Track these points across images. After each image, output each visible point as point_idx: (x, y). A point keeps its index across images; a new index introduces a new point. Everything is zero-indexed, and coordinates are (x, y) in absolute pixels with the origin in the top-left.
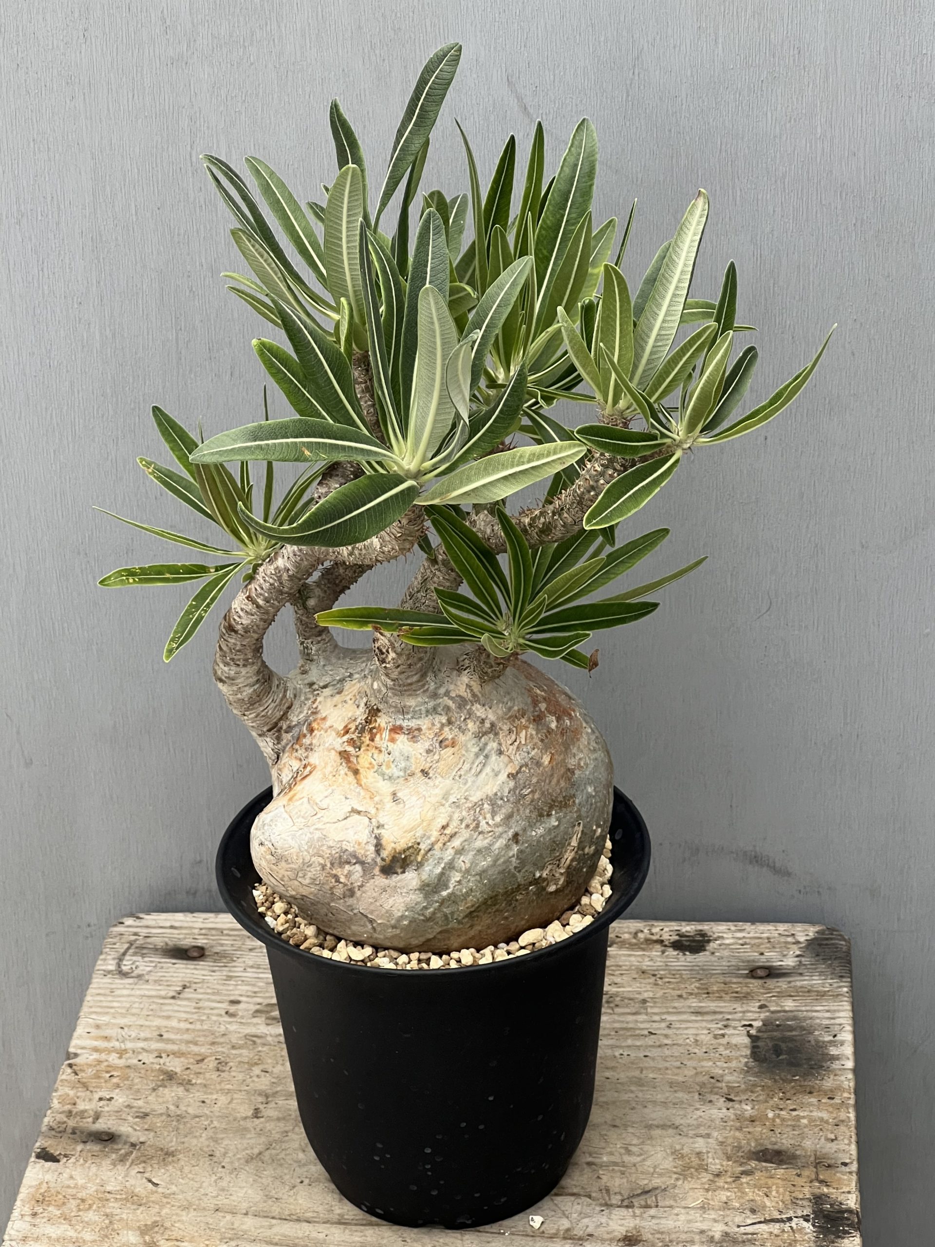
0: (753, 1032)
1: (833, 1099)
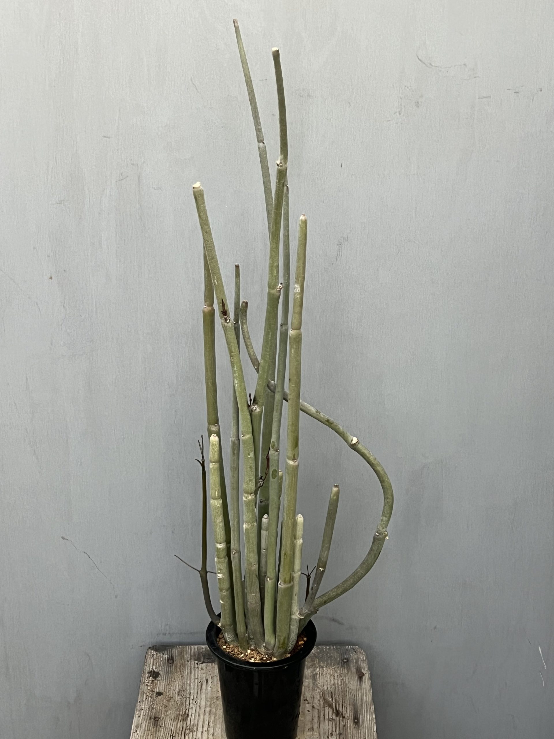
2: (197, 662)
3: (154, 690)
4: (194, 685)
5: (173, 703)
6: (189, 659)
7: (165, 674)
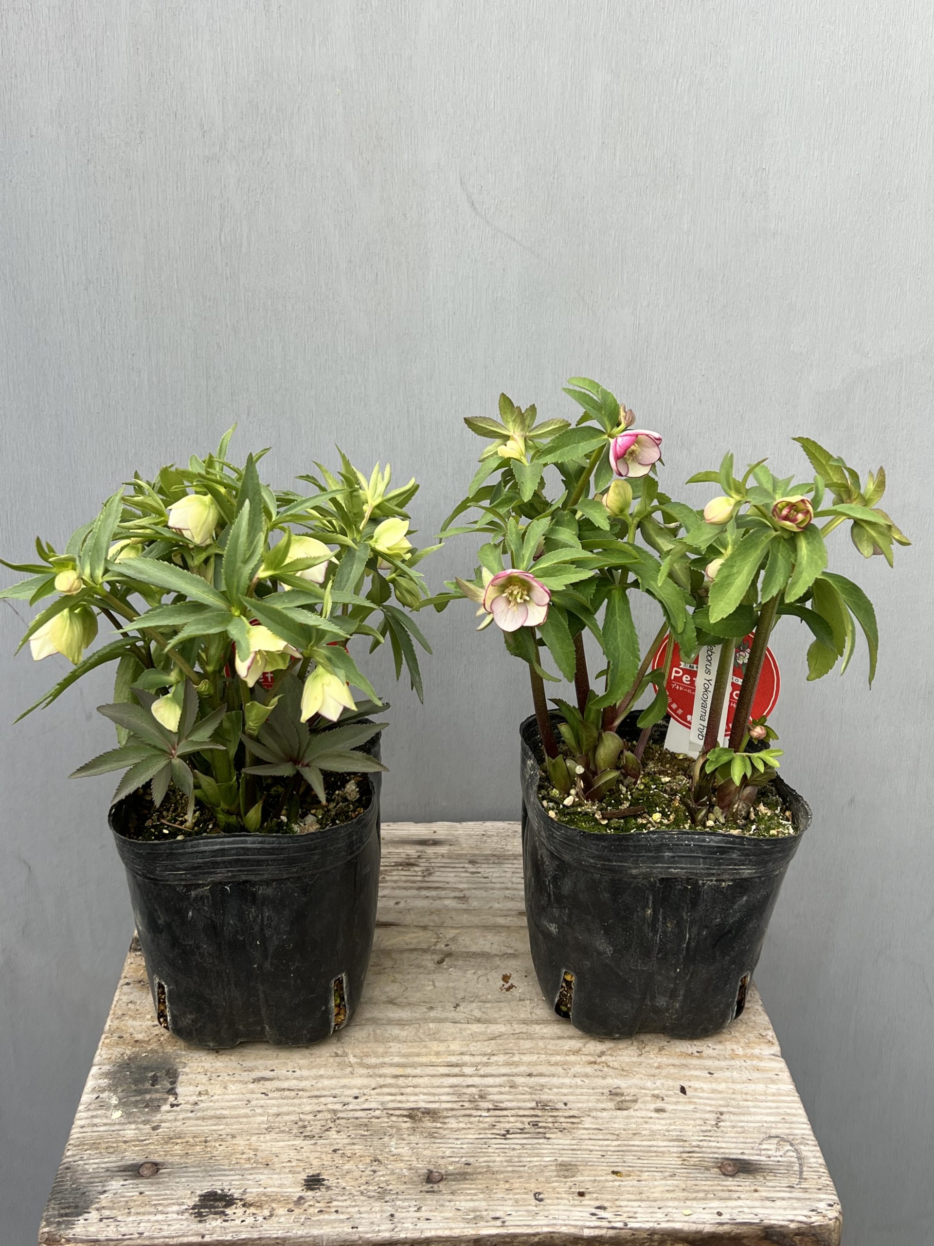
0: (171, 1099)
1: (120, 1037)
2: (166, 1108)
3: (295, 1199)
5: (356, 1147)
6: (148, 1126)
7: (214, 1178)
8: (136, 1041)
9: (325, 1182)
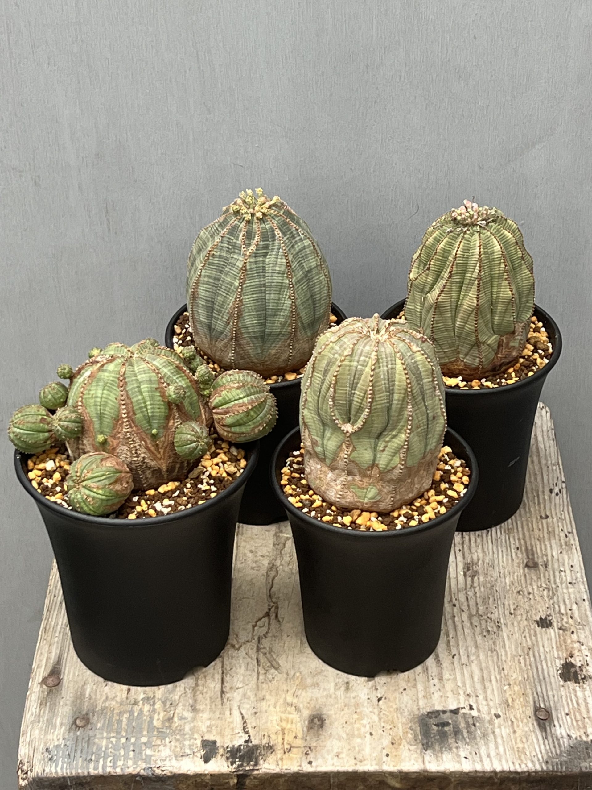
4: (467, 647)
7: (546, 676)
8: (393, 744)
9: (543, 617)
